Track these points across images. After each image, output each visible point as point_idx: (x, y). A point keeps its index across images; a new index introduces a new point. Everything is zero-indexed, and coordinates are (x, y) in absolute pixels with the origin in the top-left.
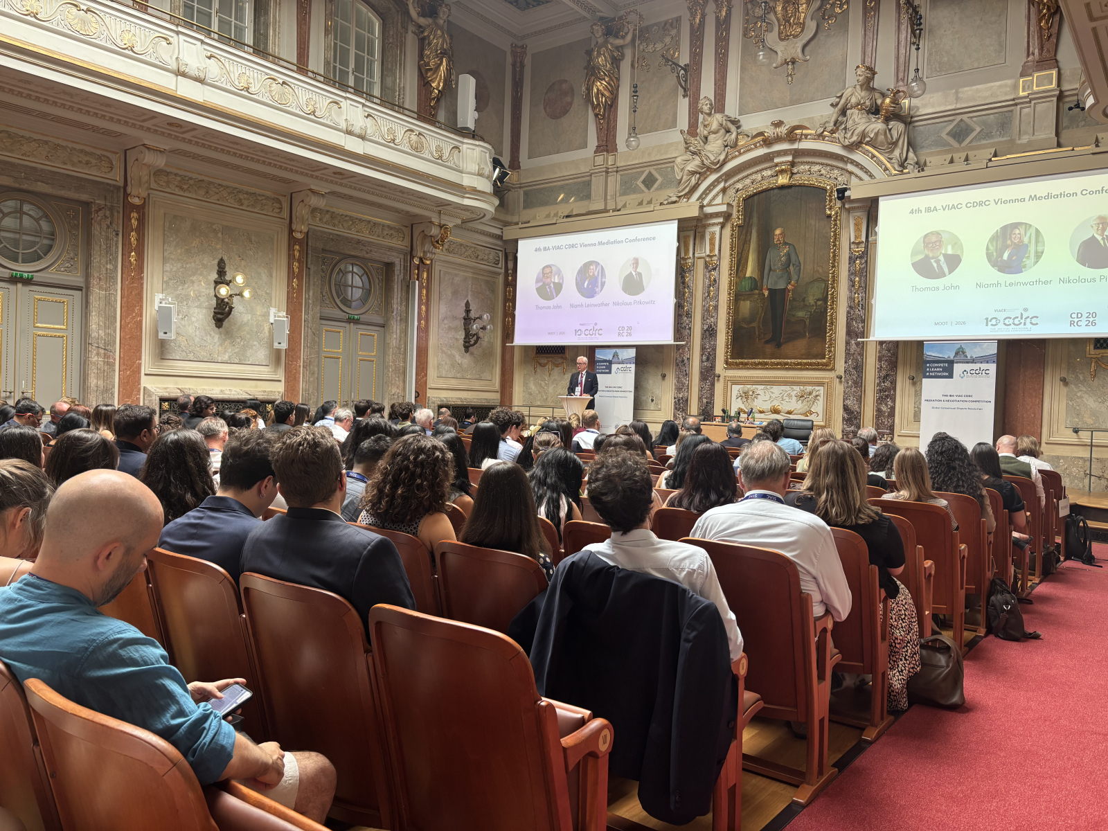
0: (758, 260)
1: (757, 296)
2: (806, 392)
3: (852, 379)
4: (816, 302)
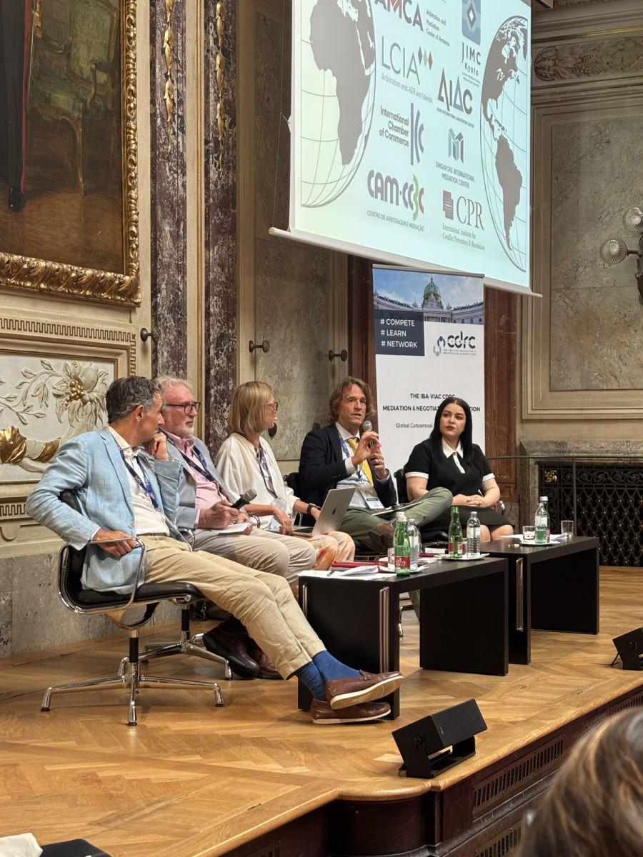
2: (83, 379)
3: (169, 344)
4: (93, 71)
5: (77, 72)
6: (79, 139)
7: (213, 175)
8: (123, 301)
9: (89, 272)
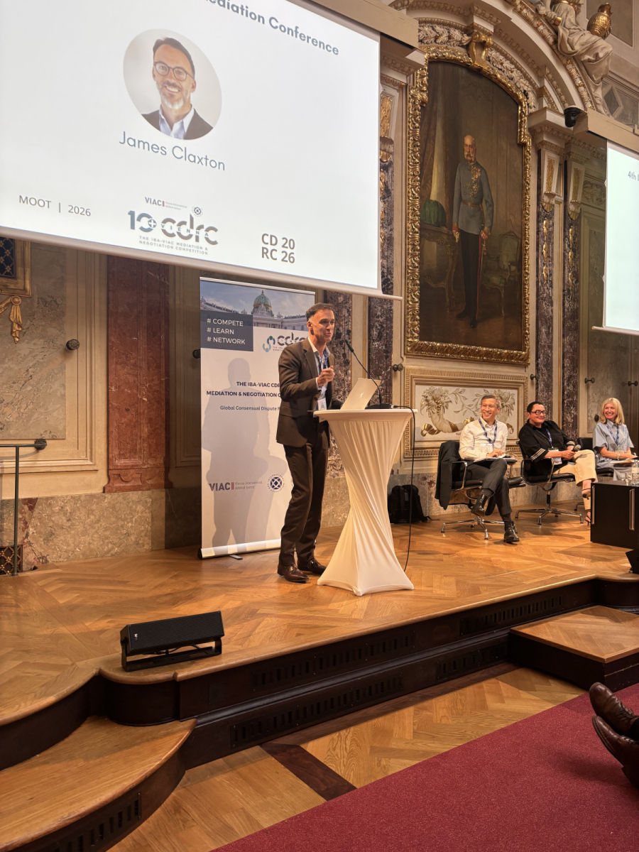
0: (446, 178)
1: (445, 237)
2: (503, 397)
3: (544, 380)
4: (509, 266)
5: (502, 267)
6: (503, 295)
7: (567, 305)
8: (523, 363)
9: (506, 351)
